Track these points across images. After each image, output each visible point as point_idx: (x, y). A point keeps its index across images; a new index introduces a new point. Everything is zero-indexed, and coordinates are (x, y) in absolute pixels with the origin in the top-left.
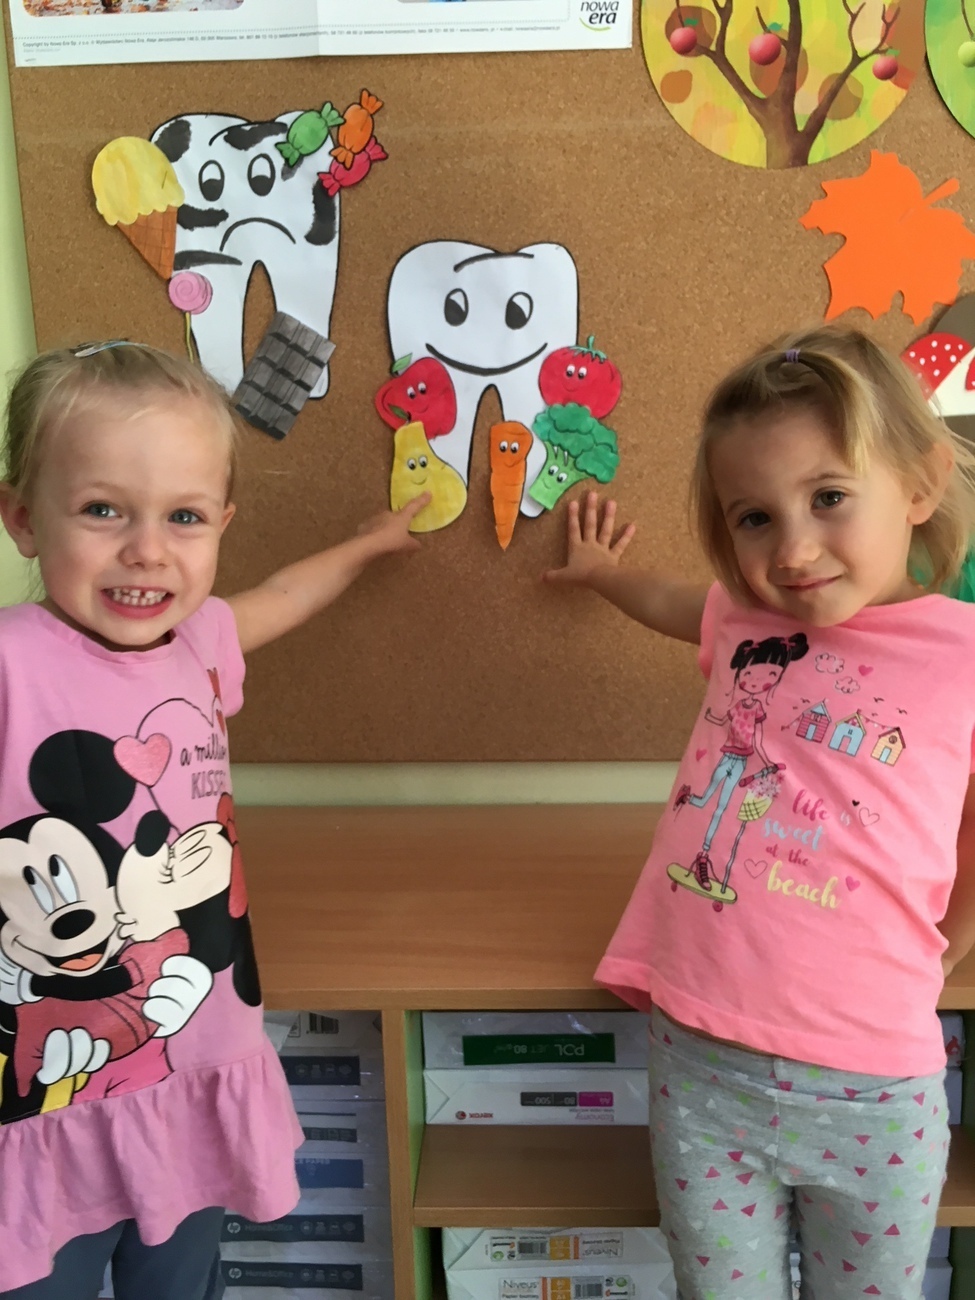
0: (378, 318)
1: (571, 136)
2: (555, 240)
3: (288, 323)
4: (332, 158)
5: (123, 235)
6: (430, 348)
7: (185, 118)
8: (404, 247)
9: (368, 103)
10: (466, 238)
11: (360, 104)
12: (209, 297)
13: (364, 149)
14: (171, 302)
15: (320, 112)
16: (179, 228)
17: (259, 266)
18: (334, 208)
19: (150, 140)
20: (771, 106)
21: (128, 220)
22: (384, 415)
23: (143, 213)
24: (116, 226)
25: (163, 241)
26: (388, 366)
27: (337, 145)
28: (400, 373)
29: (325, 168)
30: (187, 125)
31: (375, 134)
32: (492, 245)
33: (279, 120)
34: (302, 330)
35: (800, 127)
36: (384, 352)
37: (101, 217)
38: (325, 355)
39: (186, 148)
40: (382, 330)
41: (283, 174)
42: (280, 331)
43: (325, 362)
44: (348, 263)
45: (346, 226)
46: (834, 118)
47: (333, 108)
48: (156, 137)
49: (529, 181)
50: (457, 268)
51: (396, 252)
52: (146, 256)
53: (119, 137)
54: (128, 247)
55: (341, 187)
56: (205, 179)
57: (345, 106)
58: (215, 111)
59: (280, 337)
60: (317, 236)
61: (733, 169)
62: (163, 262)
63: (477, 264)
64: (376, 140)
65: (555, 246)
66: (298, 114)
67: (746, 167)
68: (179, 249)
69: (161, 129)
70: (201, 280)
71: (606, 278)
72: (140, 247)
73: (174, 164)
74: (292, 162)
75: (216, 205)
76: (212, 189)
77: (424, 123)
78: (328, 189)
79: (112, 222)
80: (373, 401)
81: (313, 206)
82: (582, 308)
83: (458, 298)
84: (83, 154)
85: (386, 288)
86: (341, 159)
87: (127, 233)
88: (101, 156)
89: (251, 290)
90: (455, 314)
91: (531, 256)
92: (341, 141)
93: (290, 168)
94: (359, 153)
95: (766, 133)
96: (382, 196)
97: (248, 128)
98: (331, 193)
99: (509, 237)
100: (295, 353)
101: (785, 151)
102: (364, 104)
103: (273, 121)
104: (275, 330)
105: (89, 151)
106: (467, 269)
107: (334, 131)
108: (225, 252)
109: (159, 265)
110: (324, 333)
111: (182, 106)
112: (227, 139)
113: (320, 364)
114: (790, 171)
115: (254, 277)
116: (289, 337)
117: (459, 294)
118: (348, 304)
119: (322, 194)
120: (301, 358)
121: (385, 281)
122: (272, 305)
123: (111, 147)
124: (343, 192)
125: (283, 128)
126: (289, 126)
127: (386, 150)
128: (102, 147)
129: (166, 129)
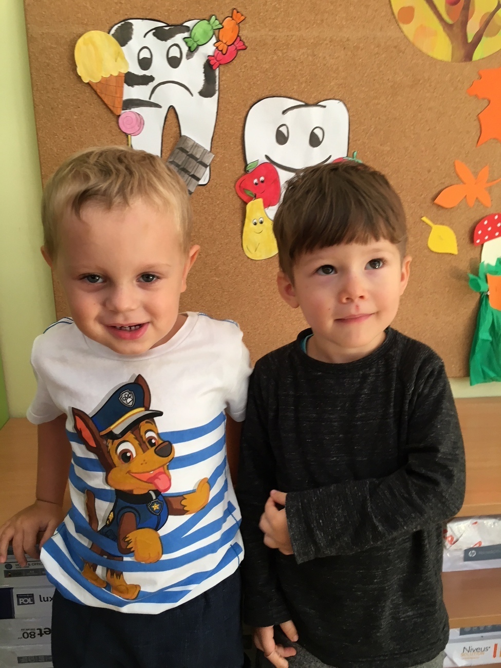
0: (239, 140)
1: (348, 40)
2: (337, 98)
3: (188, 142)
4: (215, 48)
5: (92, 88)
6: (267, 157)
7: (130, 21)
8: (254, 100)
9: (236, 17)
10: (289, 96)
11: (231, 17)
12: (142, 125)
13: (233, 44)
14: (120, 129)
15: (209, 20)
16: (125, 86)
17: (172, 108)
18: (215, 77)
19: (109, 33)
20: (454, 28)
21: (95, 80)
22: (240, 194)
23: (104, 76)
24: (88, 83)
25: (116, 93)
26: (243, 167)
27: (218, 41)
28: (250, 171)
29: (211, 54)
30: (131, 24)
31: (240, 35)
32: (303, 100)
33: (185, 24)
34: (196, 146)
35: (470, 40)
36: (241, 159)
37: (79, 77)
38: (208, 161)
39: (130, 38)
40: (240, 147)
41: (187, 56)
42: (183, 147)
43: (208, 164)
44: (222, 108)
45: (221, 87)
46: (487, 36)
47: (216, 19)
48: (113, 31)
49: (325, 65)
50: (284, 112)
51: (250, 103)
52: (106, 102)
53: (90, 30)
54: (95, 96)
55: (220, 64)
56: (141, 57)
57: (223, 18)
58: (148, 18)
59: (183, 150)
60: (206, 92)
61: (434, 62)
62: (116, 106)
63: (295, 110)
64: (240, 38)
65: (338, 101)
66: (196, 21)
67: (441, 61)
68: (125, 97)
69: (116, 27)
70: (137, 115)
71: (365, 119)
72: (102, 96)
73: (123, 48)
74: (192, 50)
75: (147, 73)
76: (145, 63)
77: (267, 29)
78: (213, 65)
79: (86, 81)
80: (235, 186)
81: (203, 75)
82: (351, 136)
83: (283, 129)
84: (68, 40)
85: (243, 123)
86: (220, 49)
87: (95, 87)
88: (80, 42)
89: (166, 122)
90: (282, 138)
91: (325, 107)
92: (221, 39)
93: (191, 52)
94: (230, 45)
95: (452, 43)
96: (243, 70)
97: (167, 28)
98: (214, 68)
99: (313, 96)
100: (191, 159)
101: (461, 53)
102: (234, 17)
103: (181, 25)
104: (181, 146)
105: (72, 37)
106: (289, 113)
107: (217, 32)
108: (152, 100)
109: (114, 107)
110: (208, 148)
111: (128, 14)
112: (154, 34)
113: (206, 166)
114: (463, 64)
115: (168, 116)
116: (188, 150)
117: (284, 127)
118: (222, 131)
119: (209, 68)
120: (194, 162)
121: (243, 119)
122: (178, 132)
123: (86, 36)
124: (221, 67)
125: (187, 29)
126: (191, 28)
127: (246, 44)
128: (80, 36)
129: (119, 26)
